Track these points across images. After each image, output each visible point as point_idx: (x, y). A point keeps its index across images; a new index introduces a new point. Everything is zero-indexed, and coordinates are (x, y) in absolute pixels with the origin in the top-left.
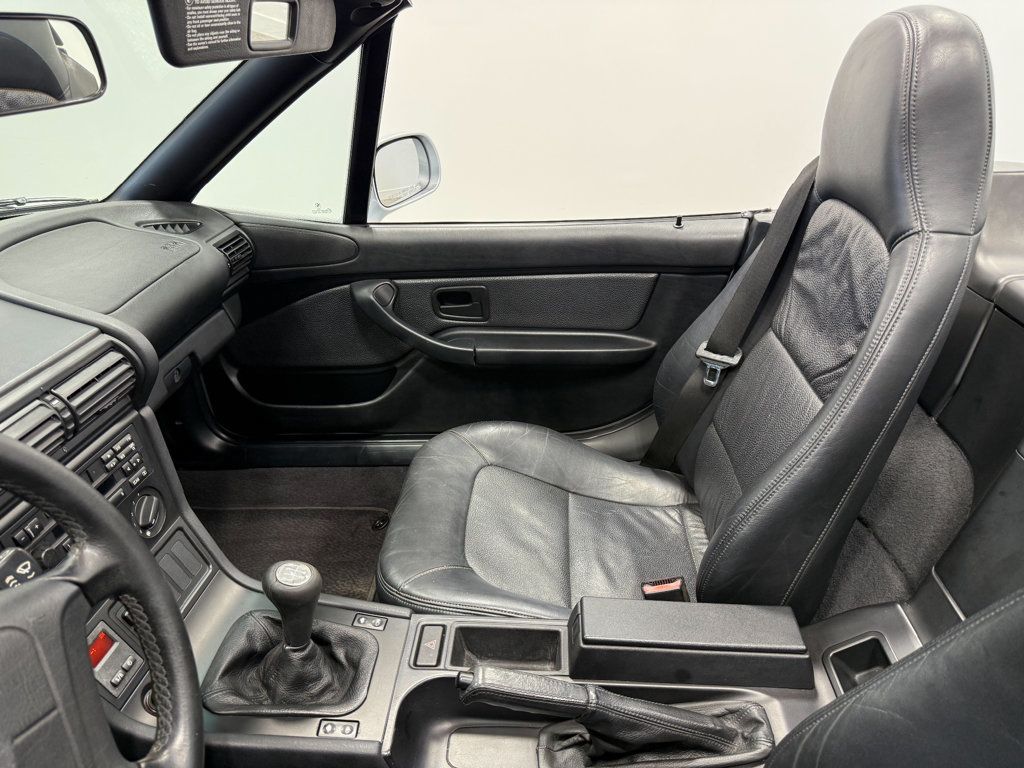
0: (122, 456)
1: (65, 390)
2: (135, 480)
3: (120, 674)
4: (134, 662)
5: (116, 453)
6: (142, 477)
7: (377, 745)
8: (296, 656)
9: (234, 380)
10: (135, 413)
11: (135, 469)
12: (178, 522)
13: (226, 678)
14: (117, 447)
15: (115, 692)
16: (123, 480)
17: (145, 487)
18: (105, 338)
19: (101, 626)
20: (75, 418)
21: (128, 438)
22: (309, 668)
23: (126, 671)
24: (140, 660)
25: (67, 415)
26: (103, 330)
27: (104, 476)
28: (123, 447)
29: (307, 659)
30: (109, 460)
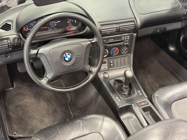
0: (125, 39)
1: (121, 25)
2: (125, 44)
3: (103, 68)
4: (106, 68)
5: (124, 38)
6: (127, 44)
7: (119, 105)
8: (124, 86)
9: (181, 39)
10: (132, 33)
11: (126, 42)
12: (129, 55)
13: (115, 81)
14: (125, 37)
15: (101, 70)
16: (123, 43)
17: (127, 46)
18: (134, 19)
19: (106, 60)
20: (119, 29)
21: (128, 37)
22: (125, 90)
23: (105, 68)
24: (107, 69)
25: (118, 28)
26: (135, 18)
27: (120, 40)
28: (126, 38)
29: (125, 88)
30: (122, 38)
